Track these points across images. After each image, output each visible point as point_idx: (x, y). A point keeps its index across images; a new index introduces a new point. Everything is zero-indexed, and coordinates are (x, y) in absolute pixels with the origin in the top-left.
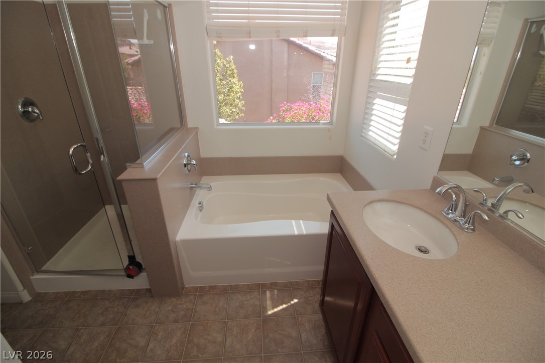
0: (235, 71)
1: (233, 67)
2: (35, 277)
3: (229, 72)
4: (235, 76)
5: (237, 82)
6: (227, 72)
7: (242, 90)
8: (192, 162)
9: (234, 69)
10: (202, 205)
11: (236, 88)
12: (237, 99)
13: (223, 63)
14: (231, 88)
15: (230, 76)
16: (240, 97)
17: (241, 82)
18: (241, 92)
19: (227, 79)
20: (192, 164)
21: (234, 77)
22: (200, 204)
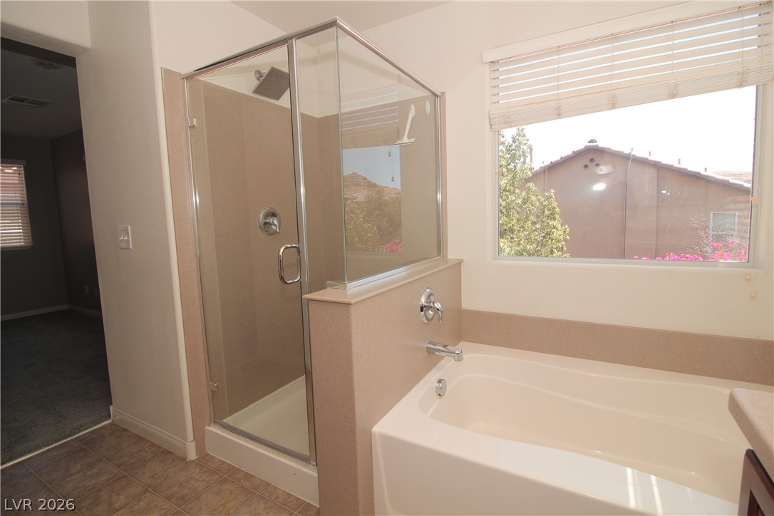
0: (557, 210)
1: (555, 204)
2: (211, 429)
3: (547, 213)
4: (557, 217)
5: (559, 226)
6: (544, 212)
7: (568, 237)
8: (436, 305)
9: (555, 208)
10: (445, 385)
11: (556, 234)
12: (558, 251)
13: (539, 200)
14: (548, 234)
15: (548, 217)
16: (562, 248)
17: (567, 226)
18: (565, 240)
19: (544, 222)
20: (435, 307)
21: (554, 219)
22: (440, 381)
